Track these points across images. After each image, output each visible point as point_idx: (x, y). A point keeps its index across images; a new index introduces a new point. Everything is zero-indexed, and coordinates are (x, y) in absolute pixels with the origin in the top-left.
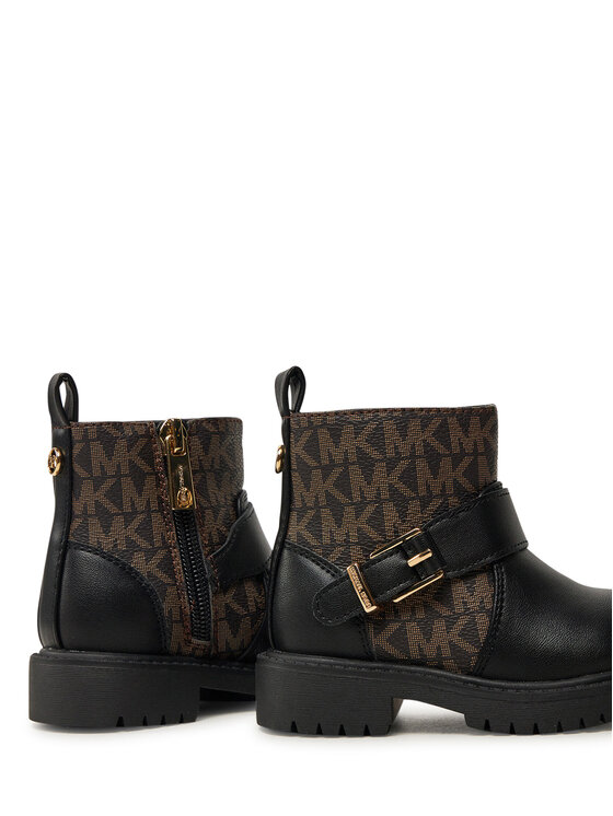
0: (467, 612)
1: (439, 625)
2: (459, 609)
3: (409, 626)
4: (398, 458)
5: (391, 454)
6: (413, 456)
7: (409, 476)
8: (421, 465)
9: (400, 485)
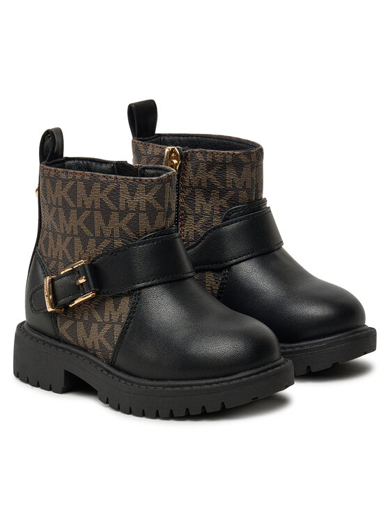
0: (111, 322)
1: (95, 327)
2: (107, 319)
3: (79, 323)
4: (84, 208)
5: (79, 205)
6: (92, 209)
7: (90, 222)
8: (98, 216)
9: (84, 227)
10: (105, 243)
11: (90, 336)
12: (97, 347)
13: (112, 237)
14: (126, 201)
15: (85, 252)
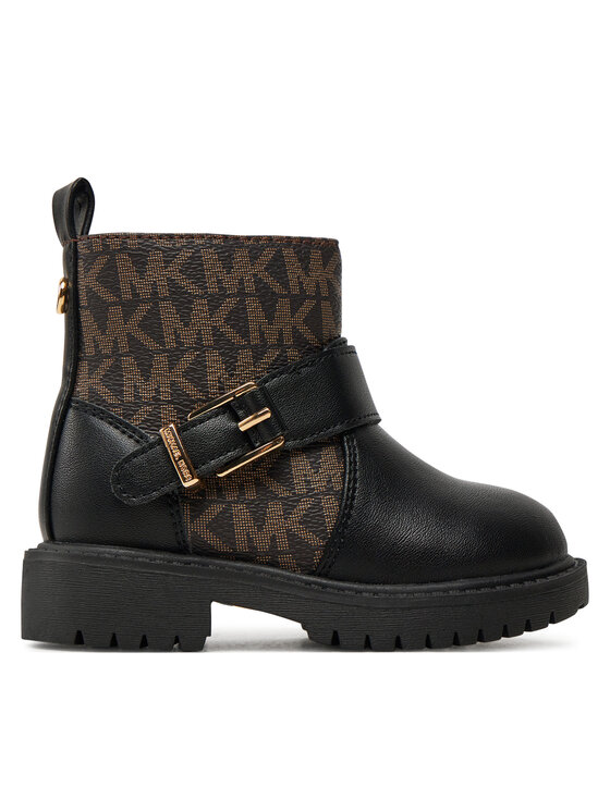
0: (310, 493)
1: (274, 509)
2: (300, 489)
3: (236, 509)
4: (223, 294)
5: (213, 289)
6: (242, 293)
7: (237, 319)
8: (252, 305)
9: (227, 329)
10: (271, 356)
11: (267, 527)
12: (283, 544)
13: (280, 343)
14: (298, 278)
15: (232, 375)
